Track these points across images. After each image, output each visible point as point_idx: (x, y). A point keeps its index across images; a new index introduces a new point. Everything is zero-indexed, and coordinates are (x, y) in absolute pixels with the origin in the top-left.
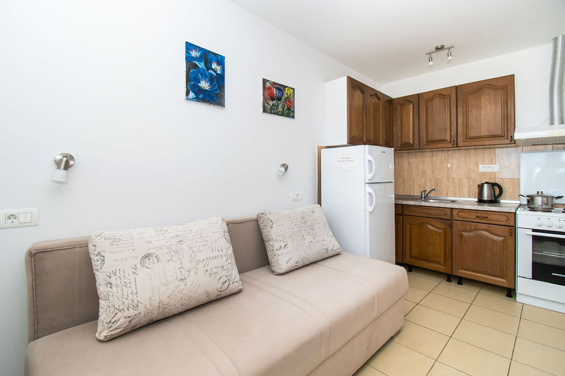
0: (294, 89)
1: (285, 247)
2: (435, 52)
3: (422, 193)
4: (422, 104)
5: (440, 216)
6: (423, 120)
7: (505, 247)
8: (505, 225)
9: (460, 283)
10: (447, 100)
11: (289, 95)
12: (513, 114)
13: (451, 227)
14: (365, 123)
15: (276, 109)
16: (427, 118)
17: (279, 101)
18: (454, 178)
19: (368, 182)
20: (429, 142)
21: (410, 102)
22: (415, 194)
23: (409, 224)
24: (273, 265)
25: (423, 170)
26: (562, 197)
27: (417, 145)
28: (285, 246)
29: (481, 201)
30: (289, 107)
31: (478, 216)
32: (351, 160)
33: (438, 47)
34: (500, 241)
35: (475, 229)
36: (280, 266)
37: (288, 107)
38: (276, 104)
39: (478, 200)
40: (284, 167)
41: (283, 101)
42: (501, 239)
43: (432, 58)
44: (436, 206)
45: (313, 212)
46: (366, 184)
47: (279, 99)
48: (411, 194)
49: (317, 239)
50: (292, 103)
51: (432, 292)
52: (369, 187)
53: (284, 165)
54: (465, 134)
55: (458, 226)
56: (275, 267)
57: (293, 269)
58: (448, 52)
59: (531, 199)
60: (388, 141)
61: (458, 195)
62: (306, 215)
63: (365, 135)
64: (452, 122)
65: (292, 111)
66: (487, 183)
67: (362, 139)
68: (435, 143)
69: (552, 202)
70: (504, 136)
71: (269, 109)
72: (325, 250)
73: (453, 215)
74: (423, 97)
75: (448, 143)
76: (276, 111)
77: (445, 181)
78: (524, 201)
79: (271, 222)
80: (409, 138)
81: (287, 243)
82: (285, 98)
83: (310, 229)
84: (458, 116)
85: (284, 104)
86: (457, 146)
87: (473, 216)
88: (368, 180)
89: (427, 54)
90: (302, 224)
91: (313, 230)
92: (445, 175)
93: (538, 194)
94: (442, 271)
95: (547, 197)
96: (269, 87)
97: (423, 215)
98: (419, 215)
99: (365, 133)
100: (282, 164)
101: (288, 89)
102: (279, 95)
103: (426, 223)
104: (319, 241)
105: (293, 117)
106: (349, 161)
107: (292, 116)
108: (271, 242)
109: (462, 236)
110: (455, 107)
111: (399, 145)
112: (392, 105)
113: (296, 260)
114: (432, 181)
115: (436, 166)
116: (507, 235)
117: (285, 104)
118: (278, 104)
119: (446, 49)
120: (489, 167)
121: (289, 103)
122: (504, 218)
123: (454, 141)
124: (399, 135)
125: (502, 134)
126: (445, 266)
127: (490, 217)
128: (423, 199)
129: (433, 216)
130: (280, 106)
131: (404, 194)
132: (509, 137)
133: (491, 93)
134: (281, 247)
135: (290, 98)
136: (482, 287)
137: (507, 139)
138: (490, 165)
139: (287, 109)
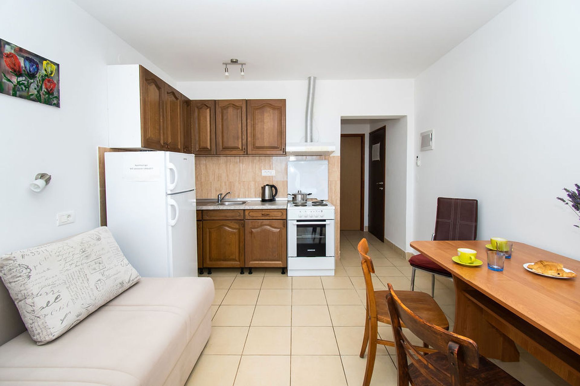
0: (58, 65)
1: (56, 301)
2: (230, 64)
3: (218, 196)
4: (218, 111)
5: (236, 218)
6: (219, 126)
7: (281, 236)
8: (281, 219)
9: (250, 273)
10: (239, 111)
11: (50, 73)
12: (285, 131)
13: (244, 226)
14: (162, 125)
15: (26, 90)
16: (222, 125)
17: (31, 79)
18: (244, 182)
19: (170, 193)
20: (225, 148)
21: (207, 106)
22: (213, 198)
23: (209, 229)
24: (36, 332)
25: (219, 174)
26: (311, 194)
27: (214, 151)
28: (57, 298)
29: (264, 201)
30: (49, 90)
31: (263, 214)
32: (148, 168)
33: (233, 60)
34: (278, 233)
35: (262, 225)
36: (48, 331)
37: (47, 89)
38: (26, 83)
39: (262, 200)
40: (42, 179)
41: (38, 80)
42: (278, 230)
43: (227, 68)
44: (232, 209)
45: (99, 239)
46: (168, 196)
47: (32, 76)
48: (209, 198)
49: (108, 274)
50: (55, 85)
51: (230, 288)
52: (171, 198)
53: (42, 176)
54: (253, 143)
55: (249, 225)
56: (41, 334)
57: (71, 327)
58: (241, 67)
59: (295, 197)
60: (186, 145)
61: (247, 197)
62: (89, 245)
63: (162, 138)
64: (243, 132)
65: (56, 97)
66: (267, 185)
67: (160, 142)
68: (229, 149)
69: (306, 198)
70: (279, 148)
71: (12, 88)
72: (119, 285)
73: (245, 215)
74: (219, 104)
75: (240, 150)
76: (25, 94)
77: (237, 184)
78: (290, 198)
79: (26, 269)
80: (206, 142)
81: (60, 294)
82: (42, 76)
83: (96, 264)
84: (248, 127)
85: (40, 85)
86: (247, 154)
87: (259, 215)
88: (170, 191)
89: (224, 64)
90: (83, 259)
91: (100, 263)
92: (237, 178)
93: (298, 192)
94: (237, 267)
95: (303, 195)
96: (11, 53)
97: (221, 218)
98: (218, 218)
99: (162, 134)
100: (38, 174)
101: (47, 64)
102: (32, 70)
103: (223, 225)
104: (110, 275)
105: (58, 105)
106: (145, 169)
107: (54, 104)
108: (30, 300)
109: (251, 232)
110: (245, 119)
111: (197, 150)
112: (189, 107)
113: (77, 313)
114: (227, 184)
115: (230, 170)
116: (282, 226)
117: (42, 85)
118: (28, 83)
119: (240, 64)
120: (269, 172)
121: (49, 84)
122: (280, 214)
123: (244, 149)
124: (197, 138)
125: (277, 146)
126: (239, 261)
127: (271, 214)
128: (220, 202)
129: (229, 218)
130: (33, 86)
131: (201, 198)
132: (282, 149)
133: (271, 112)
134: (49, 302)
135: (52, 77)
136: (265, 272)
137: (281, 150)
138: (269, 171)
139: (45, 92)
